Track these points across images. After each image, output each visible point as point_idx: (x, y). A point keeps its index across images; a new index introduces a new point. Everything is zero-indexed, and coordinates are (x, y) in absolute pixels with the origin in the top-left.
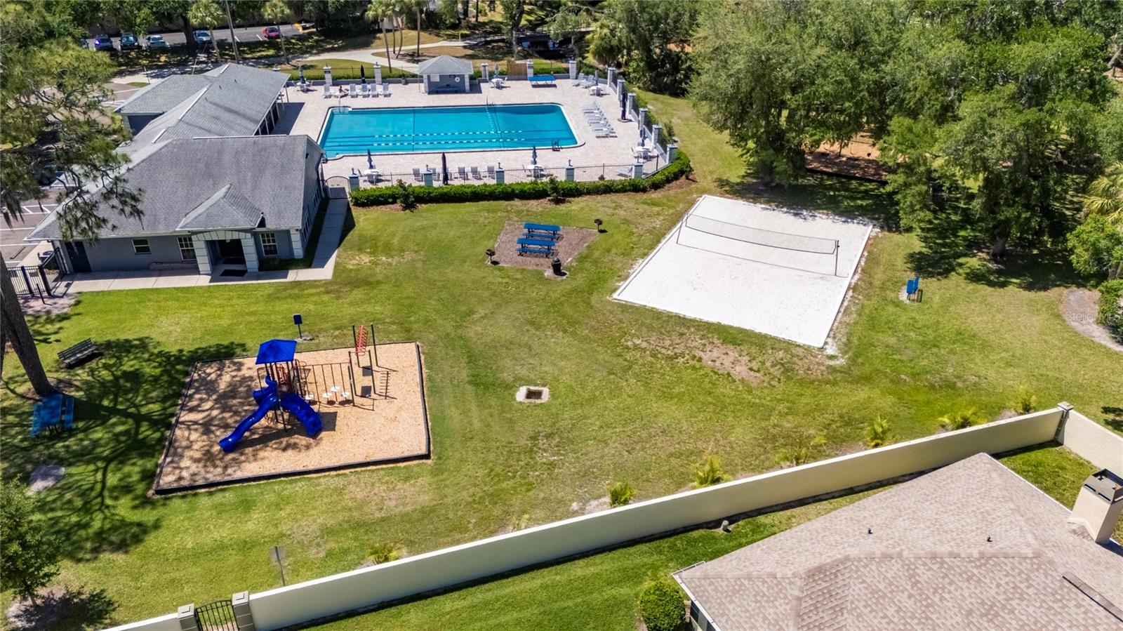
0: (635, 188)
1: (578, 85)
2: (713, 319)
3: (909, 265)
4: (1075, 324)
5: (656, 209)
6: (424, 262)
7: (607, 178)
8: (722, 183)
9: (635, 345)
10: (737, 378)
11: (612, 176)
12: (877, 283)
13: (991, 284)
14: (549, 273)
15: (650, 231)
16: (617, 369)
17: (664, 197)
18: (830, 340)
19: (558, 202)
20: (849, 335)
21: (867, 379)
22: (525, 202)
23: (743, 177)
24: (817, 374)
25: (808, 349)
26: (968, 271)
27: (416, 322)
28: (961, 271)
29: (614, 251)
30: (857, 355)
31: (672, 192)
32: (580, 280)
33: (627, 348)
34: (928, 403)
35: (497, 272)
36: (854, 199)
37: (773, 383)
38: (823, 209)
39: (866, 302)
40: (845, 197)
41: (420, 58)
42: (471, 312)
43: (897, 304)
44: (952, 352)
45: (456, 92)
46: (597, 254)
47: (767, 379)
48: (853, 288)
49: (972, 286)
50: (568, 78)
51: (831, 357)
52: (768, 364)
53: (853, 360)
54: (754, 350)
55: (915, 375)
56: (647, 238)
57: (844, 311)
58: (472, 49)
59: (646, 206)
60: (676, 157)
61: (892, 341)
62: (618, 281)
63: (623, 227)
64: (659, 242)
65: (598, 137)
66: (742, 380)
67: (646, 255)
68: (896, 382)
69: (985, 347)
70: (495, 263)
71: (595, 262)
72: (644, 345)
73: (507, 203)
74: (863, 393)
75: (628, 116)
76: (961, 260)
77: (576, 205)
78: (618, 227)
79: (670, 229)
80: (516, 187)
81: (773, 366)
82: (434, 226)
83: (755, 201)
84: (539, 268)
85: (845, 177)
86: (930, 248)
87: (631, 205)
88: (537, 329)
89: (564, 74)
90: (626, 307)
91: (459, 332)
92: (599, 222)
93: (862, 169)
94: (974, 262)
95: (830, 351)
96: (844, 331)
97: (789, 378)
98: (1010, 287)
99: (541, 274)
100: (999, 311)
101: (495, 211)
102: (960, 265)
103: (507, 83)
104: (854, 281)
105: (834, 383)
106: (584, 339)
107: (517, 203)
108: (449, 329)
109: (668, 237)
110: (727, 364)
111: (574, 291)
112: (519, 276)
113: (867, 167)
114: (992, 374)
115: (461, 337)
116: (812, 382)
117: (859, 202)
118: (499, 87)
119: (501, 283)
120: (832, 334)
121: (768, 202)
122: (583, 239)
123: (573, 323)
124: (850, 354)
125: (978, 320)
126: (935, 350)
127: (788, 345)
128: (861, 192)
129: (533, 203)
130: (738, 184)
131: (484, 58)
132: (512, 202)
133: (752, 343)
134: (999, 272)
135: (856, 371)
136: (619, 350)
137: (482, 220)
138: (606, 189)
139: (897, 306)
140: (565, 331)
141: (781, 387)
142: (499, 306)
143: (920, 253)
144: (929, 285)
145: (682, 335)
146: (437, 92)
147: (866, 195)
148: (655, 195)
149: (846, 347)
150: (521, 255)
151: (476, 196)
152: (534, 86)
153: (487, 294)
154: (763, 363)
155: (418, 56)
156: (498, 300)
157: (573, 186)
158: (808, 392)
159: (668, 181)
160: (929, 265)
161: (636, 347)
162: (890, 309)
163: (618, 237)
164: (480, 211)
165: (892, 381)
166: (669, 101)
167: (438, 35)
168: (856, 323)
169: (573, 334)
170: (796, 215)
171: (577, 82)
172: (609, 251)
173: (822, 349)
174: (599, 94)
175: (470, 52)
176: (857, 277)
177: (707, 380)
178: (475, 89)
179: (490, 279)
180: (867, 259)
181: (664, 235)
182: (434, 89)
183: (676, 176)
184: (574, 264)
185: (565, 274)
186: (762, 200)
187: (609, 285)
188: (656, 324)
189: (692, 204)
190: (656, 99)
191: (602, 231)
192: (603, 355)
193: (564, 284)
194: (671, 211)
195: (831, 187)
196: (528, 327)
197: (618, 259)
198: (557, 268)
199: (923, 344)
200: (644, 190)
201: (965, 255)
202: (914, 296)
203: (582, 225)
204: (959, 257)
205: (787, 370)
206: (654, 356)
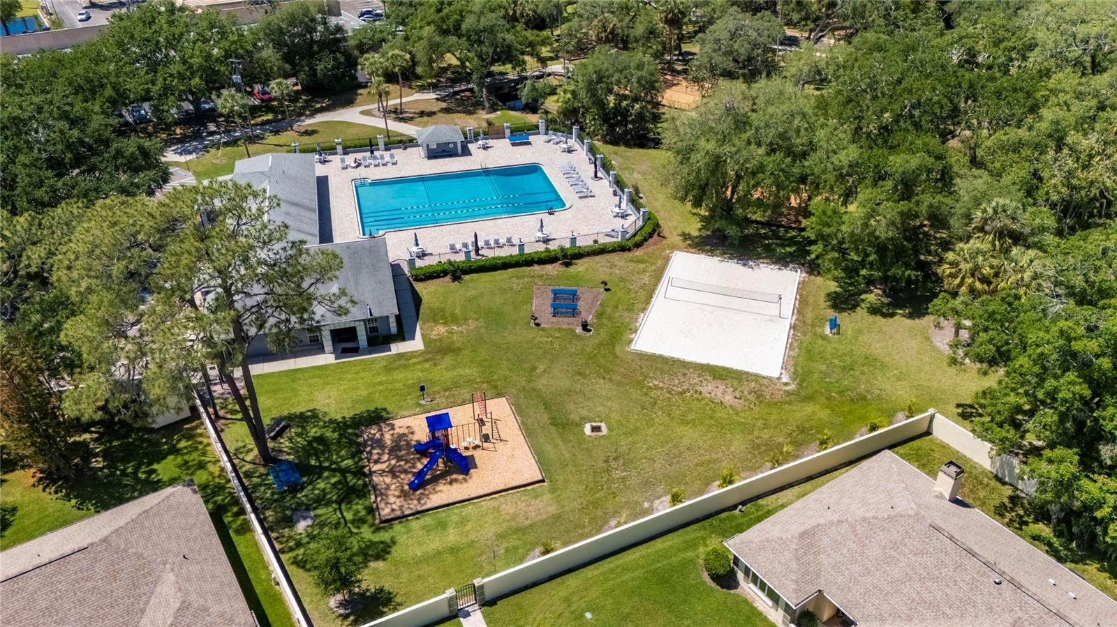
0: (623, 248)
1: (549, 141)
2: (704, 361)
3: (828, 303)
4: (938, 344)
5: (642, 266)
6: (486, 328)
7: (600, 242)
8: (686, 236)
9: (655, 386)
10: (728, 405)
11: (603, 240)
12: (809, 321)
13: (884, 315)
14: (579, 330)
15: (641, 287)
16: (647, 405)
17: (645, 254)
18: (783, 371)
19: (567, 265)
20: (796, 365)
21: (810, 398)
22: (542, 266)
23: (700, 230)
24: (778, 397)
25: (770, 379)
26: (868, 305)
27: (498, 380)
28: (863, 306)
29: (620, 307)
30: (803, 381)
31: (650, 249)
32: (603, 334)
33: (650, 388)
34: (850, 412)
35: (541, 333)
36: (783, 246)
37: (752, 406)
38: (763, 258)
39: (804, 338)
40: (777, 244)
41: (404, 115)
42: (534, 369)
43: (824, 338)
44: (863, 373)
45: (450, 156)
46: (609, 310)
47: (746, 404)
48: (793, 327)
49: (872, 318)
50: (539, 134)
51: (786, 384)
52: (746, 393)
53: (800, 385)
54: (735, 383)
55: (841, 393)
56: (642, 294)
57: (790, 347)
58: (446, 101)
59: (634, 264)
60: (648, 218)
61: (823, 368)
62: (631, 334)
63: (622, 284)
64: (651, 297)
65: (580, 198)
66: (731, 406)
67: (644, 310)
68: (829, 398)
69: (883, 367)
70: (538, 325)
71: (610, 319)
72: (661, 385)
73: (529, 268)
74: (809, 409)
75: (599, 174)
76: (863, 297)
77: (581, 266)
78: (618, 285)
79: (656, 285)
80: (534, 256)
81: (750, 394)
82: (482, 295)
83: (711, 253)
84: (570, 327)
85: (774, 225)
86: (841, 287)
87: (622, 264)
88: (584, 378)
89: (534, 129)
90: (642, 356)
91: (531, 385)
92: (605, 283)
93: (786, 216)
94: (872, 297)
95: (785, 379)
96: (792, 363)
97: (761, 402)
98: (897, 318)
99: (573, 331)
100: (891, 338)
101: (524, 277)
102: (863, 300)
103: (491, 142)
104: (793, 322)
105: (790, 403)
106: (619, 384)
107: (536, 268)
108: (524, 384)
109: (657, 292)
110: (719, 394)
111: (601, 344)
112: (558, 335)
113: (789, 214)
114: (888, 387)
115: (534, 390)
116: (776, 404)
117: (788, 249)
118: (485, 148)
119: (547, 342)
120: (785, 366)
121: (723, 254)
122: (596, 298)
123: (608, 371)
124: (798, 380)
125: (878, 346)
126: (852, 372)
127: (757, 378)
128: (787, 239)
129: (548, 267)
130: (697, 237)
131: (458, 112)
132: (532, 268)
133: (733, 378)
134: (889, 305)
135: (803, 393)
136: (645, 390)
137: (515, 286)
138: (602, 251)
139: (824, 339)
140: (604, 378)
141: (757, 409)
142: (552, 361)
143: (835, 292)
144: (844, 319)
145: (685, 375)
146: (435, 157)
147: (792, 241)
148: (638, 253)
149: (795, 375)
150: (554, 316)
151: (506, 265)
152: (514, 145)
153: (540, 352)
154: (742, 392)
155: (401, 113)
156: (549, 356)
157: (577, 251)
159: (646, 240)
160: (842, 303)
161: (656, 387)
162: (820, 342)
163: (621, 294)
164: (511, 278)
165: (827, 398)
166: (629, 154)
167: (411, 87)
168: (798, 356)
169: (610, 380)
170: (744, 265)
171: (546, 138)
172: (617, 307)
173: (779, 378)
174: (570, 151)
175: (444, 105)
176: (794, 317)
177: (708, 408)
178: (466, 152)
179: (538, 339)
180: (800, 302)
181: (653, 291)
182: (432, 154)
183: (651, 235)
184: (595, 321)
185: (590, 331)
186: (717, 252)
187: (625, 337)
188: (666, 368)
189: (667, 260)
190: (615, 153)
191: (607, 290)
192: (635, 394)
193: (592, 339)
194: (654, 268)
195: (766, 237)
196: (578, 377)
197: (626, 314)
198: (585, 327)
199: (844, 368)
200: (629, 250)
201: (866, 292)
202: (835, 331)
203: (592, 285)
204: (861, 294)
205: (759, 396)
206: (669, 393)
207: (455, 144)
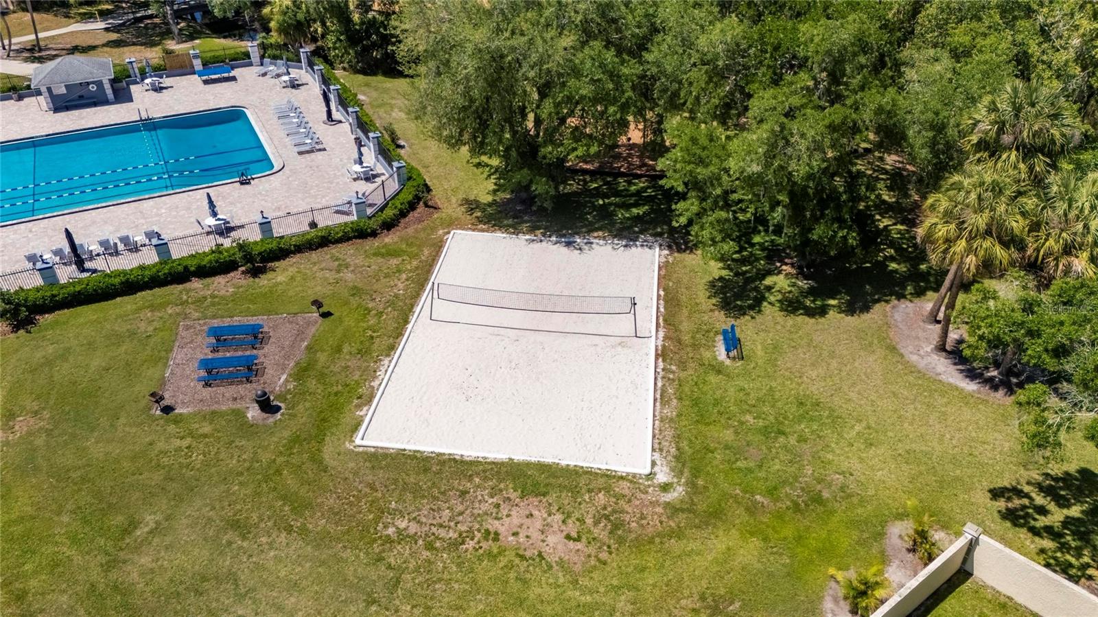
0: (360, 233)
1: (264, 74)
2: (502, 456)
4: (914, 359)
5: (394, 262)
6: (49, 433)
7: (321, 224)
8: (472, 205)
9: (399, 532)
10: (552, 559)
11: (327, 220)
12: (687, 339)
14: (253, 412)
15: (391, 303)
16: (380, 593)
17: (402, 239)
18: (657, 456)
19: (256, 272)
20: (678, 440)
21: (717, 515)
22: (208, 280)
23: (495, 191)
25: (632, 480)
28: (772, 299)
29: (346, 349)
31: (410, 231)
32: (304, 414)
33: (389, 540)
35: (172, 428)
37: (604, 556)
38: (597, 230)
39: (683, 375)
40: (617, 205)
41: (43, 53)
42: (133, 524)
44: (802, 438)
45: (95, 104)
46: (322, 358)
47: (591, 550)
48: (662, 354)
49: (791, 321)
50: (251, 64)
51: (666, 488)
52: (589, 521)
53: (693, 485)
54: (566, 498)
55: (772, 492)
56: (390, 315)
57: (661, 398)
58: (118, 32)
59: (380, 260)
60: (408, 177)
61: (730, 436)
62: (359, 407)
63: (354, 302)
64: (406, 322)
65: (300, 153)
66: (561, 563)
67: (392, 348)
68: (753, 510)
69: (835, 419)
70: (168, 410)
71: (321, 377)
72: (413, 528)
73: (181, 287)
74: (719, 543)
75: (336, 115)
76: (768, 281)
77: (282, 274)
78: (347, 303)
79: (417, 296)
80: (189, 262)
81: (596, 523)
82: (64, 356)
83: (515, 230)
84: (237, 406)
85: (608, 174)
86: (729, 268)
87: (360, 260)
88: (244, 538)
89: (243, 59)
90: (378, 458)
92: (317, 304)
93: (625, 158)
94: (782, 282)
95: (663, 476)
96: (670, 434)
97: (621, 541)
98: (832, 314)
99: (239, 414)
100: (831, 355)
101: (163, 306)
102: (769, 289)
103: (167, 82)
104: (660, 343)
105: (679, 535)
106: (323, 540)
107: (196, 284)
109: (417, 310)
110: (536, 535)
111: (296, 440)
112: (207, 429)
113: (629, 155)
114: (855, 465)
116: (652, 541)
117: (635, 211)
118: (158, 89)
119: (179, 449)
120: (657, 448)
121: (532, 230)
122: (300, 334)
123: (301, 506)
124: (687, 474)
125: (814, 375)
126: (782, 440)
127: (609, 478)
128: (632, 195)
129: (220, 280)
130: (490, 205)
131: (134, 44)
132: (187, 285)
133: (562, 487)
134: (812, 292)
135: (701, 506)
136: (376, 548)
137: (143, 325)
138: (321, 241)
139: (719, 372)
140: (289, 529)
141: (614, 561)
142: (179, 499)
143: (721, 279)
144: (745, 329)
145: (464, 493)
146: (67, 108)
147: (639, 198)
148: (389, 239)
149: (679, 463)
150: (207, 385)
151: (130, 286)
152: (206, 82)
153: (157, 477)
154: (581, 521)
155: (40, 50)
156: (173, 487)
157: (274, 245)
158: (650, 560)
159: (403, 214)
160: (736, 296)
161: (402, 536)
162: (713, 379)
163: (349, 321)
164: (139, 309)
165: (748, 510)
166: (384, 85)
167: (67, 16)
168: (680, 416)
169: (303, 531)
170: (568, 244)
171: (262, 70)
172: (339, 350)
173: (651, 475)
174: (294, 85)
175: (114, 36)
176: (661, 334)
177: (512, 575)
178: (122, 95)
179: (161, 445)
180: (666, 302)
181: (411, 308)
182: (61, 104)
183: (412, 206)
184: (291, 386)
185: (278, 409)
186: (525, 226)
187: (346, 419)
188: (424, 481)
189: (439, 246)
190: (367, 85)
191: (326, 315)
192: (355, 563)
193: (283, 426)
194: (415, 263)
196: (230, 535)
197: (353, 363)
198: (266, 406)
199: (766, 433)
200: (374, 234)
201: (770, 273)
202: (734, 352)
203: (295, 309)
204: (763, 277)
205: (616, 527)
206: (430, 547)
207: (99, 84)
